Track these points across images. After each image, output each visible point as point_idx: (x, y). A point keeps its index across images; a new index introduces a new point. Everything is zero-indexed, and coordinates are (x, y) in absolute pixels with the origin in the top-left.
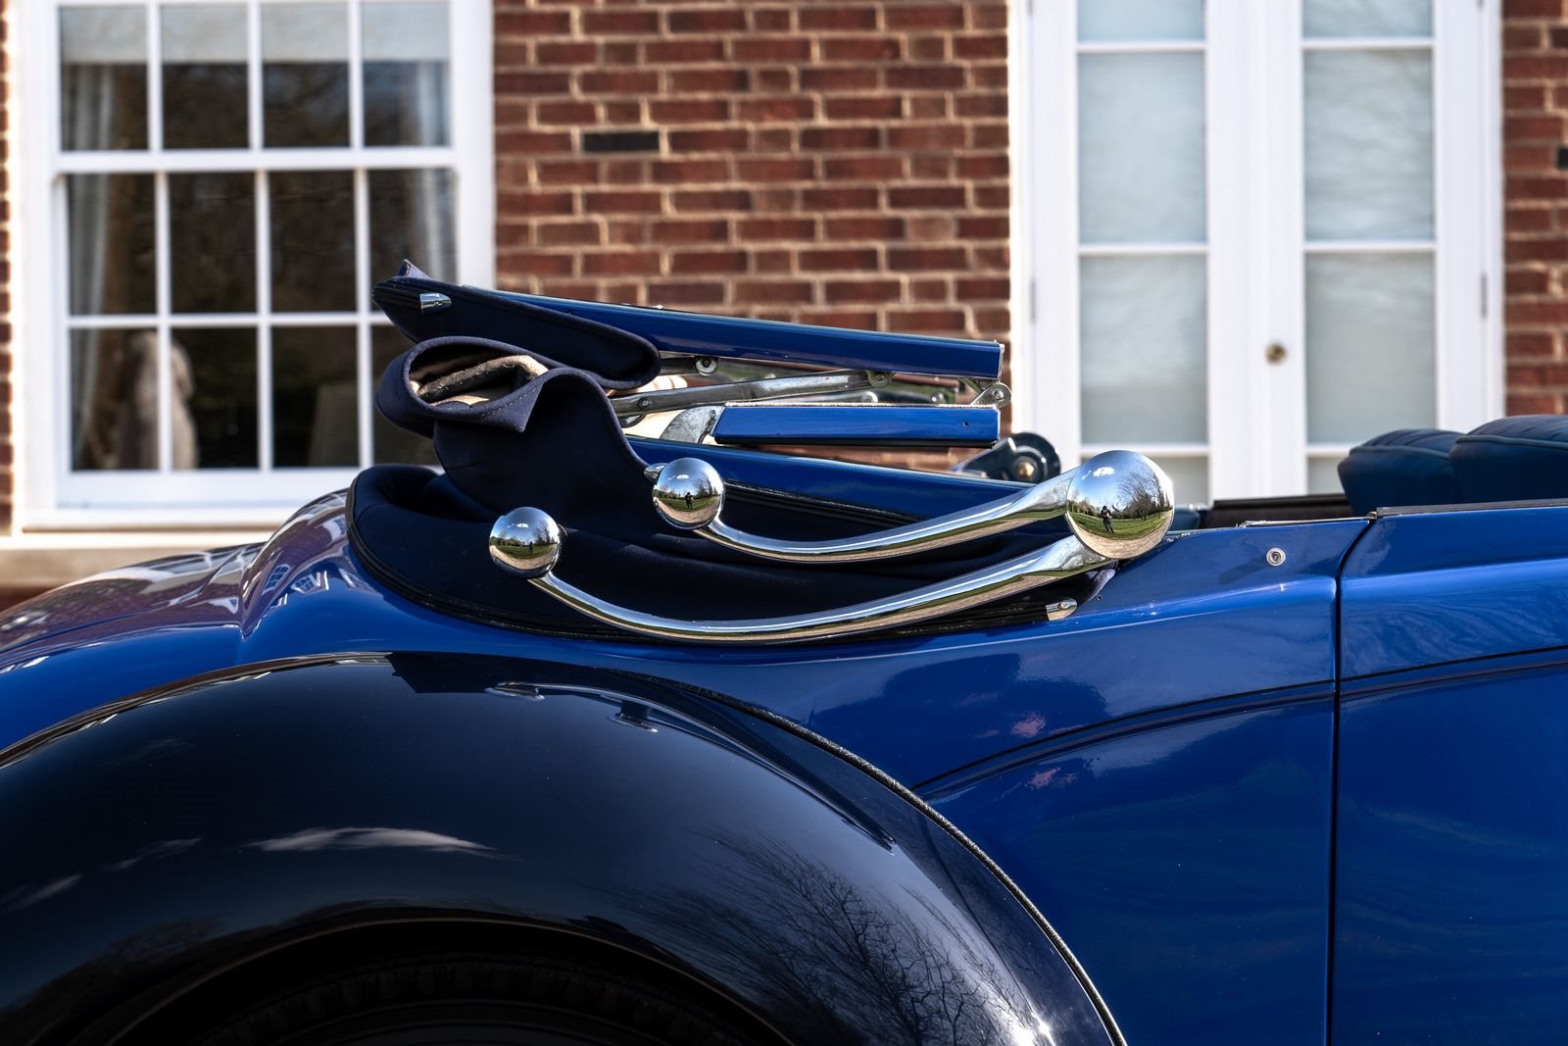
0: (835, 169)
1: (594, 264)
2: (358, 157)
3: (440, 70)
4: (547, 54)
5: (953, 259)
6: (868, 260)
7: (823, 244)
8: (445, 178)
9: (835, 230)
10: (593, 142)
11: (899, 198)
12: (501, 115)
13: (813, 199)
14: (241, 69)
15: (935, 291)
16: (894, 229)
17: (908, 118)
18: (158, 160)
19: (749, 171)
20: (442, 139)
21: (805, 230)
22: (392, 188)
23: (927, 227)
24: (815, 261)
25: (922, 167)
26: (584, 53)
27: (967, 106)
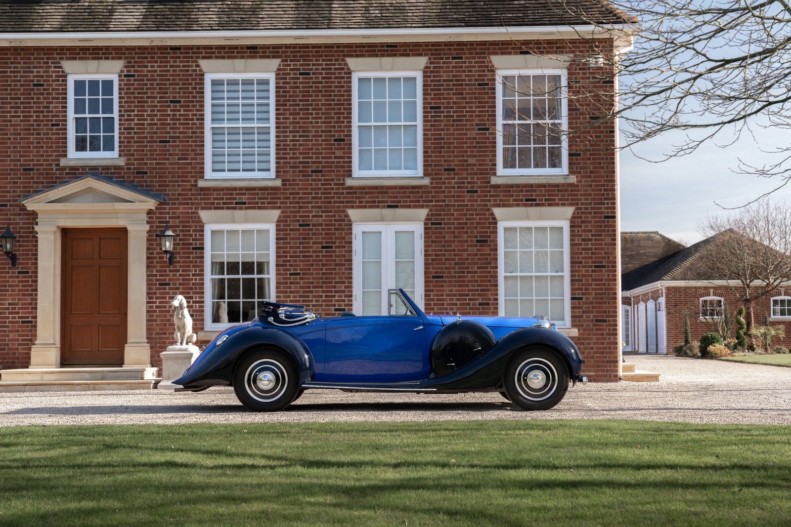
0: (326, 278)
1: (291, 292)
2: (256, 276)
3: (268, 263)
4: (284, 261)
5: (343, 292)
6: (331, 292)
7: (324, 289)
8: (269, 279)
9: (326, 287)
10: (291, 274)
11: (336, 283)
12: (277, 270)
13: (323, 283)
14: (238, 263)
15: (341, 296)
16: (335, 287)
17: (337, 271)
18: (226, 276)
19: (313, 278)
20: (268, 274)
21: (322, 287)
22: (260, 280)
23: (339, 287)
24: (323, 292)
25: (340, 278)
26: (290, 261)
27: (346, 269)
